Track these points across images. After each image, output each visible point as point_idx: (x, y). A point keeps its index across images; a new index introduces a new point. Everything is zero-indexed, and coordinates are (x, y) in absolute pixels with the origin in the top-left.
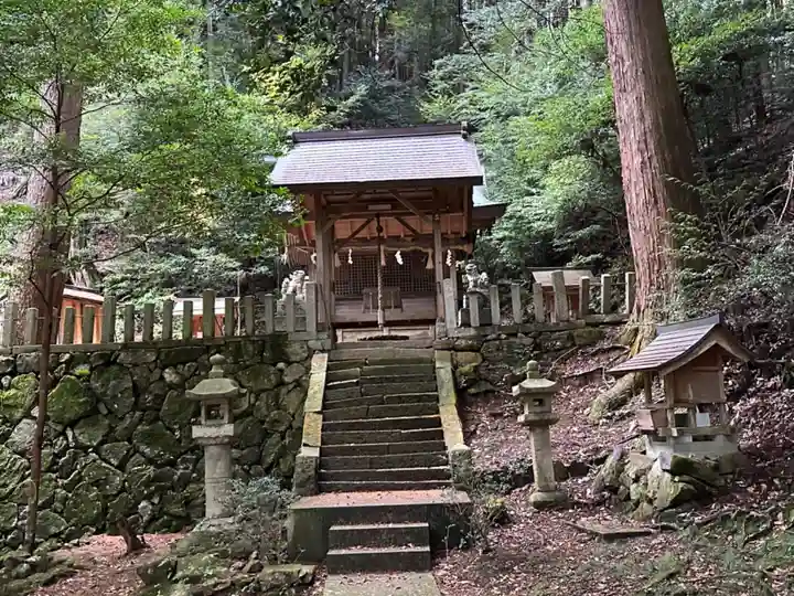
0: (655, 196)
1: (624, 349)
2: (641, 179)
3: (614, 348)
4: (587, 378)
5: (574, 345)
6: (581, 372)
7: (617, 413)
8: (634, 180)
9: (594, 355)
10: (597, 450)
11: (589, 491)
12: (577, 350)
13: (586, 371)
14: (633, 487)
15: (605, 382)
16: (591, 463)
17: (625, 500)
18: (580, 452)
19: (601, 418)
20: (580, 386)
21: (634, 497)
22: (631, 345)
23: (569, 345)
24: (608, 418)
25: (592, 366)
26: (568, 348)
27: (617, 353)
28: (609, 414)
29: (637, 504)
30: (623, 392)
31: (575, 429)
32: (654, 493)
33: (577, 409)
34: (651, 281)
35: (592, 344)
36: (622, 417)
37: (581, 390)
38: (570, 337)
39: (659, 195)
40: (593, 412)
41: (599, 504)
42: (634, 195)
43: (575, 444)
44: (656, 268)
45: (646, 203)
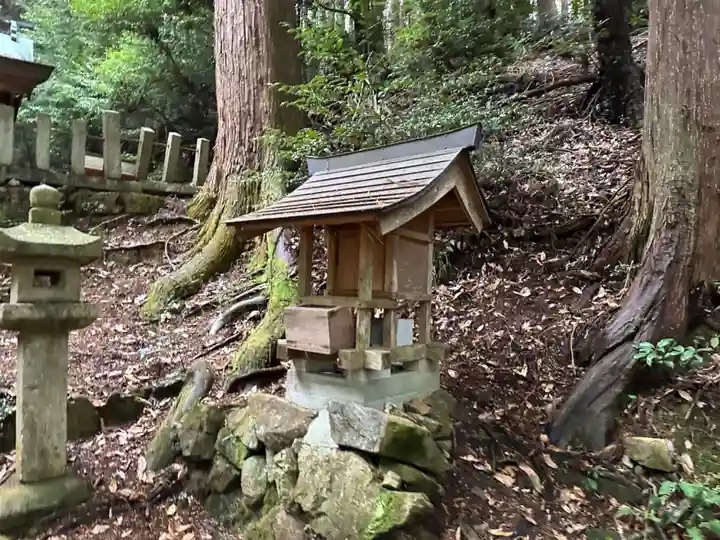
0: (256, 35)
1: (194, 223)
2: (240, 11)
3: (181, 221)
4: (142, 253)
5: (123, 212)
6: (133, 245)
7: (189, 305)
8: (231, 11)
9: (152, 225)
10: (159, 369)
11: (142, 463)
12: (128, 218)
13: (138, 244)
14: (249, 466)
15: (169, 260)
16: (148, 394)
17: (227, 491)
18: (128, 373)
19: (162, 312)
20: (129, 263)
21: (250, 489)
22: (204, 218)
23: (117, 211)
24: (173, 311)
25: (147, 238)
26: (115, 215)
27: (182, 227)
28: (176, 306)
29: (257, 506)
30: (196, 276)
31: (120, 328)
32: (318, 501)
33: (122, 296)
34: (241, 140)
35: (149, 213)
36: (196, 311)
37: (131, 269)
38: (120, 202)
39: (262, 35)
40: (149, 301)
41: (166, 494)
42: (229, 29)
43: (116, 357)
44: (249, 126)
45: (245, 43)
